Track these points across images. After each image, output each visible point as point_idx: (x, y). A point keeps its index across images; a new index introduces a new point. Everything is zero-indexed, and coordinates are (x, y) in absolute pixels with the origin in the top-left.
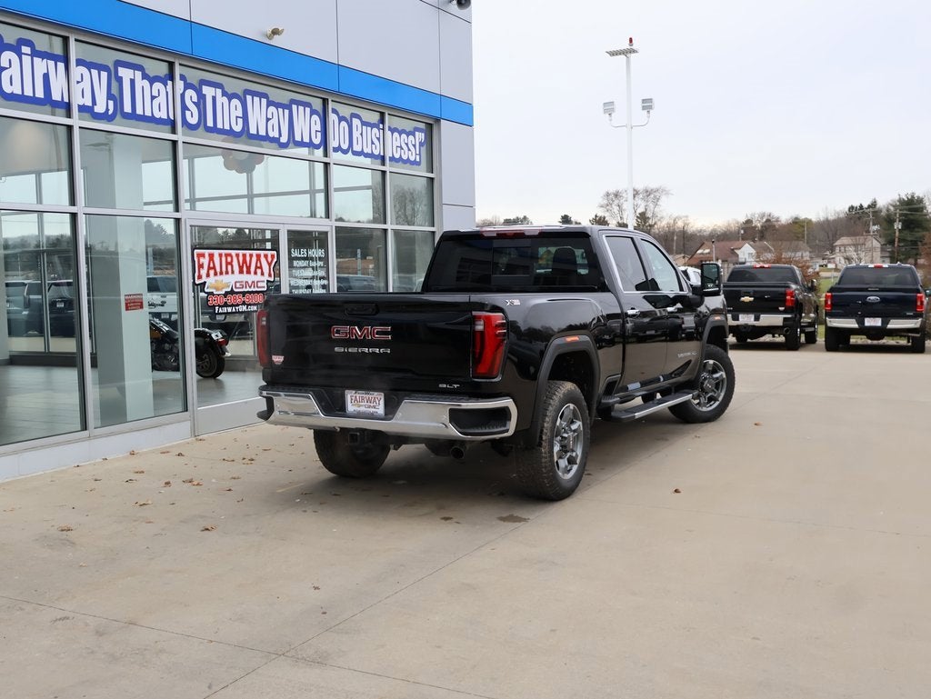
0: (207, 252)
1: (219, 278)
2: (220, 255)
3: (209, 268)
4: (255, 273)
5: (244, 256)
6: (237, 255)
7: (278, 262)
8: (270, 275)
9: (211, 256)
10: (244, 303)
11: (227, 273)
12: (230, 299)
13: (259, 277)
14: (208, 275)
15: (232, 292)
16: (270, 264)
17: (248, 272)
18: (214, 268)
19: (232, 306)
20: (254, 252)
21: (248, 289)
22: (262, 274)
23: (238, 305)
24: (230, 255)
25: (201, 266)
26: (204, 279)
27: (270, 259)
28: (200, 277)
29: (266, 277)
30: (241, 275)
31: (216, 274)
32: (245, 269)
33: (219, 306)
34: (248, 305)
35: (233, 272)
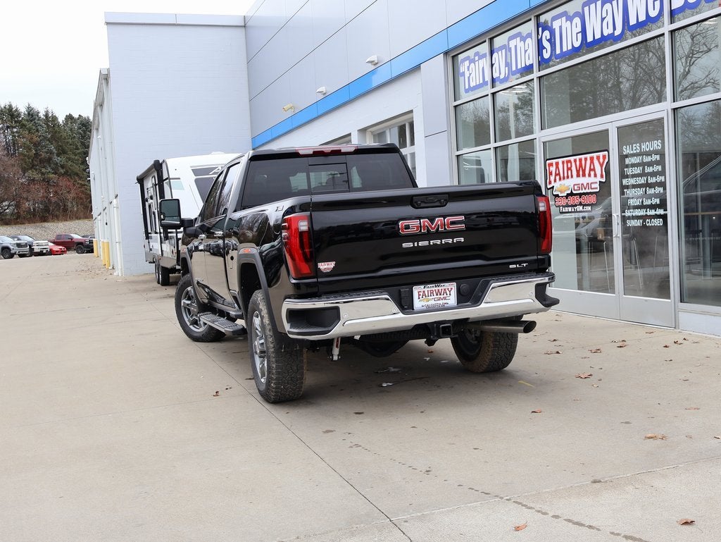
0: (554, 161)
1: (562, 182)
2: (563, 162)
3: (556, 175)
4: (590, 175)
5: (580, 160)
6: (575, 161)
7: (608, 163)
8: (602, 176)
9: (557, 164)
10: (580, 204)
11: (568, 177)
12: (571, 200)
13: (592, 179)
14: (555, 181)
15: (571, 194)
16: (601, 166)
17: (584, 175)
18: (559, 174)
19: (572, 206)
20: (588, 156)
21: (584, 191)
22: (595, 175)
23: (576, 205)
24: (570, 161)
25: (551, 174)
26: (553, 184)
27: (601, 160)
28: (550, 183)
29: (599, 179)
30: (578, 179)
31: (560, 179)
32: (581, 173)
33: (563, 206)
34: (584, 205)
35: (572, 177)
